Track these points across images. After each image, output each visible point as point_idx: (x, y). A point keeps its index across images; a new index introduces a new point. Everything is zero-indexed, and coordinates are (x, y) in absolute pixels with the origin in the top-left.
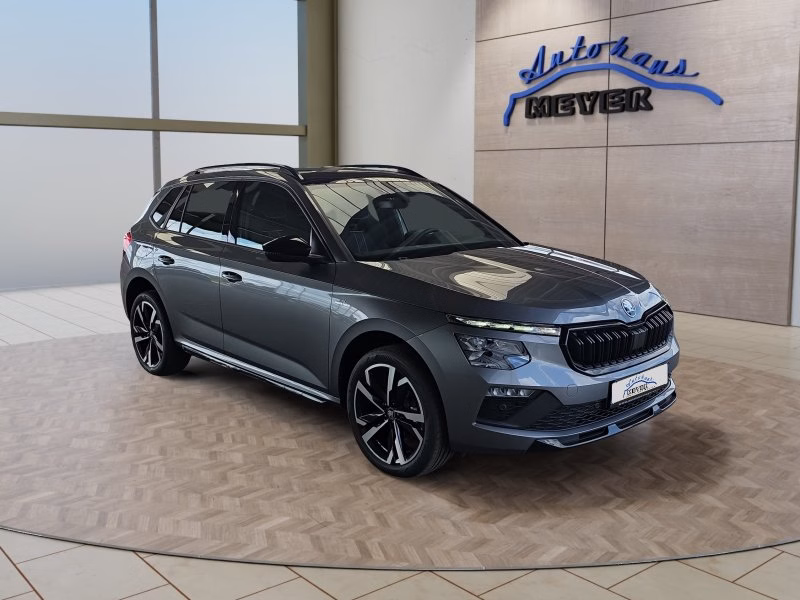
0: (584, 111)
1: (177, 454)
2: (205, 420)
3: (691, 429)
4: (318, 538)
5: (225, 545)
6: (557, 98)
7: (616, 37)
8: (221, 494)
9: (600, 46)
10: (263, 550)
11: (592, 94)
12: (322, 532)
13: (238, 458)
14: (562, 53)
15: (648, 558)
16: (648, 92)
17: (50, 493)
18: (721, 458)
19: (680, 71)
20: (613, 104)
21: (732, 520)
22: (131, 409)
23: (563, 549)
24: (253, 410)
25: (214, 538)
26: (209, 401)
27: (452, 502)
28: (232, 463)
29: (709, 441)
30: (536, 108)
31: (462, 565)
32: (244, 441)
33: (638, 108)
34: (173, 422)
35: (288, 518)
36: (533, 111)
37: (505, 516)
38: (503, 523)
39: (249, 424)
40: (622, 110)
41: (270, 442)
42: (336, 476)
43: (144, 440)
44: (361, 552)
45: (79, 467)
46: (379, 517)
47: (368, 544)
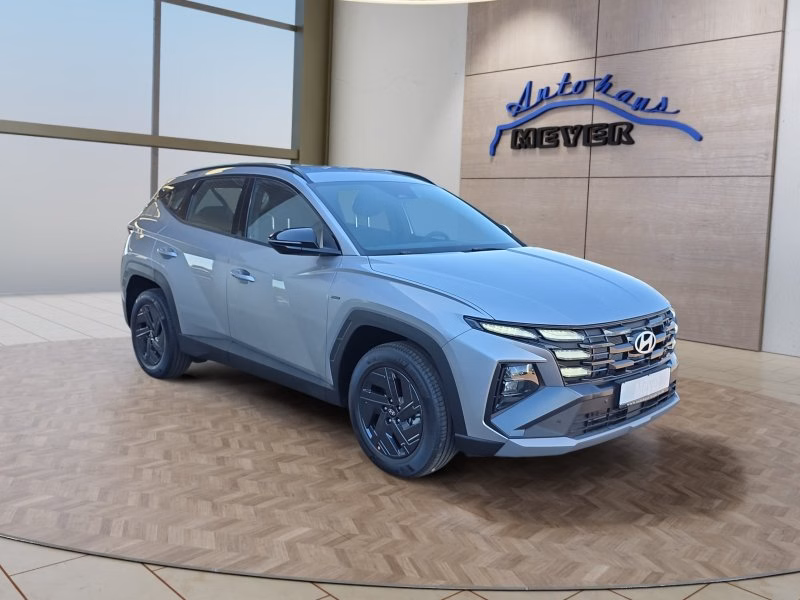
32: (252, 446)
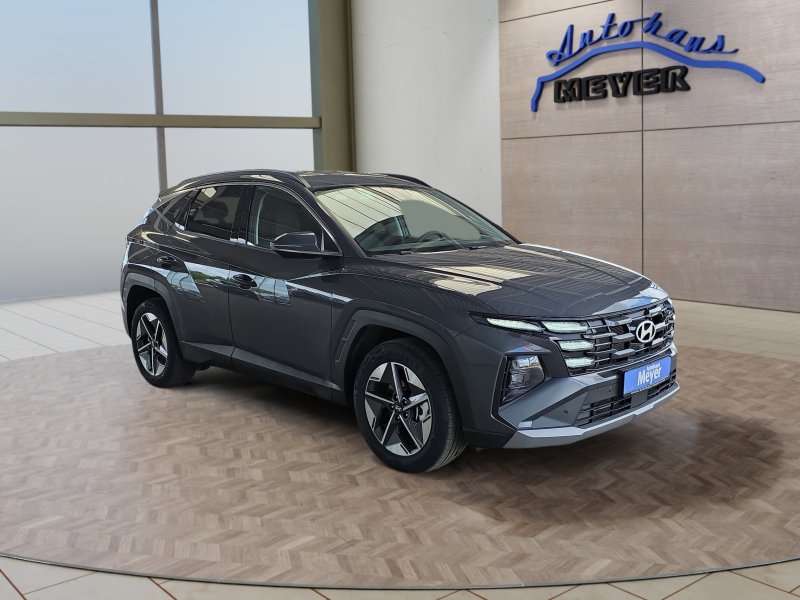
0: (616, 94)
1: (192, 472)
2: (221, 435)
3: (740, 430)
4: (345, 557)
5: (247, 568)
6: (588, 80)
7: (649, 14)
8: (241, 513)
9: (632, 23)
10: (288, 572)
11: (625, 75)
12: (349, 552)
13: (257, 474)
14: (591, 32)
15: (699, 569)
16: (685, 71)
17: (58, 518)
18: (773, 460)
19: (718, 48)
20: (648, 85)
21: (787, 526)
22: (142, 426)
23: (608, 562)
24: (273, 422)
25: (234, 560)
26: (225, 415)
27: (488, 515)
28: (251, 480)
29: (761, 443)
30: (565, 92)
31: (500, 582)
33: (674, 89)
34: (187, 438)
35: (312, 538)
36: (562, 95)
37: (546, 528)
38: (543, 536)
39: (269, 439)
40: (658, 91)
41: (291, 456)
42: (363, 490)
43: (155, 458)
44: (392, 572)
45: (88, 489)
46: (410, 533)
47: (399, 562)
